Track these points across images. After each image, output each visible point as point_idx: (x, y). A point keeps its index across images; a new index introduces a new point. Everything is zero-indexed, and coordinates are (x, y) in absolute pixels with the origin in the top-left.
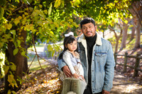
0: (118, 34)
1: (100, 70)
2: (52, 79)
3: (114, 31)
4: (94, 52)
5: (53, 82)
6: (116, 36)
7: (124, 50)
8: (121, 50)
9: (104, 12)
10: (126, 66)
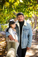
0: (33, 22)
1: (25, 38)
2: (2, 41)
3: (31, 20)
4: (23, 29)
5: (3, 42)
6: (32, 22)
7: (35, 29)
8: (34, 29)
9: (28, 11)
10: (36, 36)
